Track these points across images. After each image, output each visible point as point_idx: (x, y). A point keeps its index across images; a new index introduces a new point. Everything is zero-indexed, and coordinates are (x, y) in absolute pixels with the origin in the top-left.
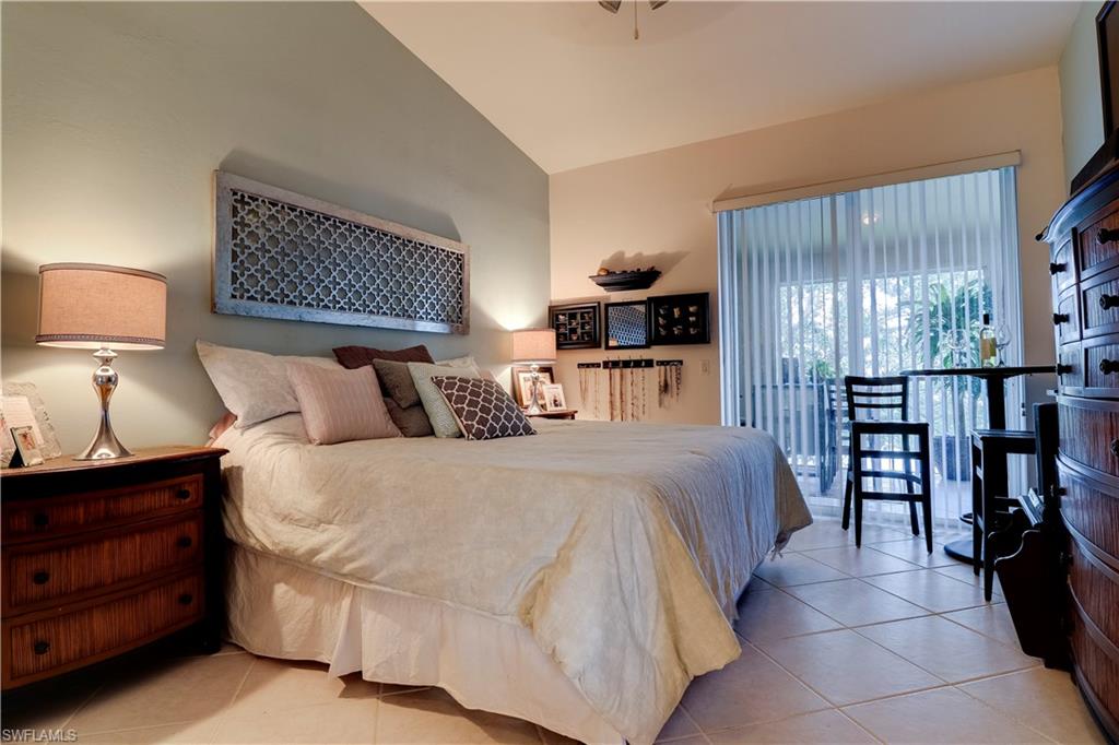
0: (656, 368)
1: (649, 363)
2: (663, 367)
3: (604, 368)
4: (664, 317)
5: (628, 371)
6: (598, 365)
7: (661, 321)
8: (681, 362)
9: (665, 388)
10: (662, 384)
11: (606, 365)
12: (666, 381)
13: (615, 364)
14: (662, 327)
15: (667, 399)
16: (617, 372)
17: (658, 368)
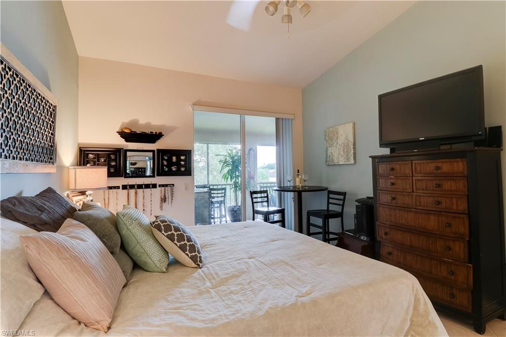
0: (158, 189)
1: (154, 186)
2: (163, 188)
3: (123, 189)
4: (166, 160)
5: (140, 191)
6: (118, 188)
7: (165, 163)
8: (173, 185)
9: (164, 200)
10: (163, 197)
11: (124, 187)
12: (165, 195)
13: (132, 187)
14: (165, 166)
15: (164, 205)
16: (132, 191)
17: (159, 188)
